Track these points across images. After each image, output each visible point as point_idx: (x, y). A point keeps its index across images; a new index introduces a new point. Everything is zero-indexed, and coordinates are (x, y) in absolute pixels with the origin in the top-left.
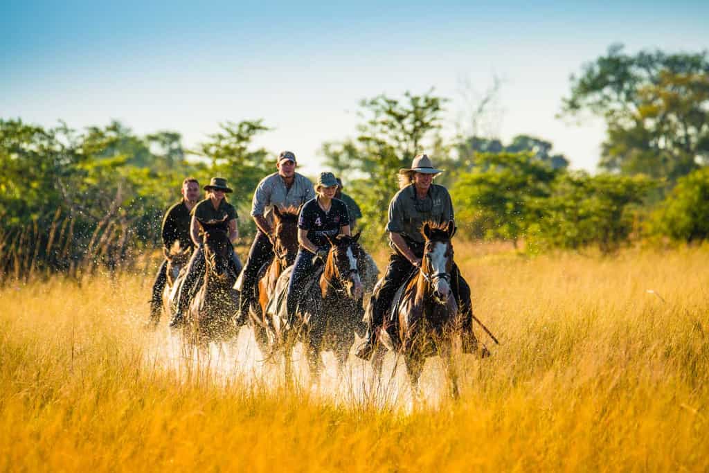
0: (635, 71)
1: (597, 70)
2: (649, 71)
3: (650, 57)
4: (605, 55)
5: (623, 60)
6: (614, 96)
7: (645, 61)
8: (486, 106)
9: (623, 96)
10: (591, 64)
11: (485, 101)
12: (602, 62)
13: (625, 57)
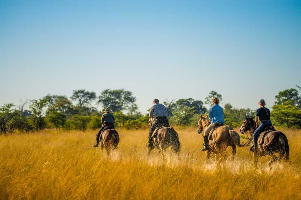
0: (52, 99)
1: (45, 98)
2: (55, 99)
3: (55, 96)
4: (47, 95)
5: (50, 97)
6: (48, 103)
7: (54, 97)
8: (25, 104)
9: (50, 103)
10: (44, 97)
11: (24, 103)
12: (46, 97)
13: (50, 96)
